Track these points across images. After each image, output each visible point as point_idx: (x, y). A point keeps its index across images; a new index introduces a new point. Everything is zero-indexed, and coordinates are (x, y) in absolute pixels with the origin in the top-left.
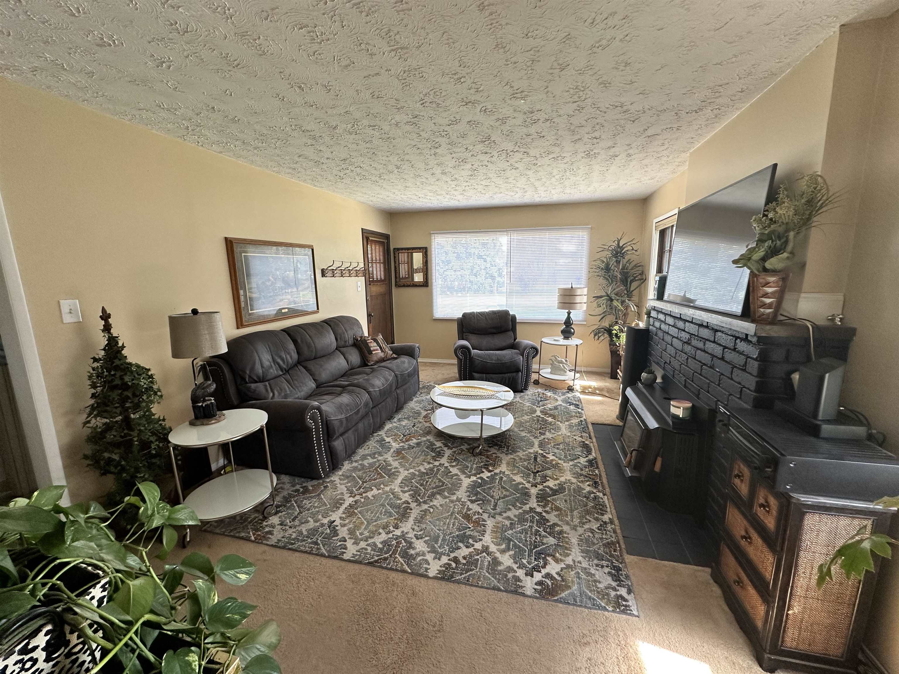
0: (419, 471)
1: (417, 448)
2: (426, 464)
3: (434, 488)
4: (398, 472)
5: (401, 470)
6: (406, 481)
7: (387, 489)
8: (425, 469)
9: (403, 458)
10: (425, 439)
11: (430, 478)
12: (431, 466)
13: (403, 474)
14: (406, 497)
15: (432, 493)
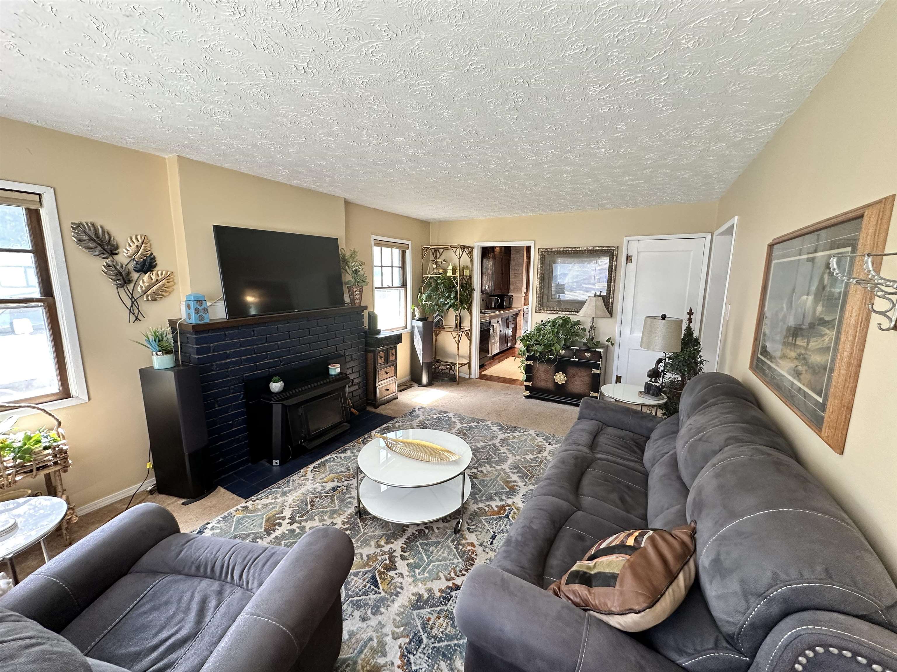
0: (491, 467)
1: (491, 492)
2: (485, 472)
3: (482, 452)
4: (511, 469)
5: (508, 470)
6: (503, 460)
7: (518, 458)
8: (486, 467)
9: (507, 483)
10: (481, 505)
11: (483, 459)
12: (480, 469)
13: (506, 466)
14: (503, 450)
15: (483, 449)
